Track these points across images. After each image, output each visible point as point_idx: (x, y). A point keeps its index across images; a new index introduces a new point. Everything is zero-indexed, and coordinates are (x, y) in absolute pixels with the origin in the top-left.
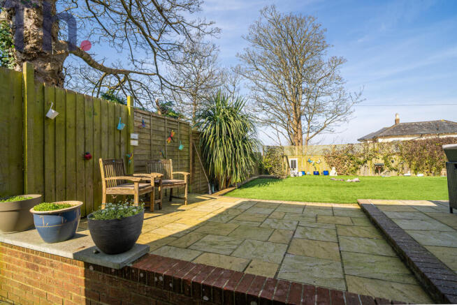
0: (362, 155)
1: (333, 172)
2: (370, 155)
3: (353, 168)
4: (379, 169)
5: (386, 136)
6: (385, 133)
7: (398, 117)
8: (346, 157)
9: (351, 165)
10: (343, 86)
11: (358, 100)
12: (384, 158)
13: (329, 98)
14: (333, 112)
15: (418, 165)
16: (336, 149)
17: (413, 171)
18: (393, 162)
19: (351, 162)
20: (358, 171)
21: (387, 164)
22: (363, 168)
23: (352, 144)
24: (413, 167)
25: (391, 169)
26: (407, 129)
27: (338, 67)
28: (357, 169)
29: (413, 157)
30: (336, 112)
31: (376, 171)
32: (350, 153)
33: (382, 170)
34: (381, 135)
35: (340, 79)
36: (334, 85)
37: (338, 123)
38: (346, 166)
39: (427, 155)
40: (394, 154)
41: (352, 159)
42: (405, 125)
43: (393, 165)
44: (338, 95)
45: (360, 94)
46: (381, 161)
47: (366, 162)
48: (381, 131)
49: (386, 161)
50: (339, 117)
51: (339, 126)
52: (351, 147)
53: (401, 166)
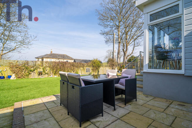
0: (33, 67)
1: (13, 77)
2: (37, 67)
3: (28, 74)
4: (40, 74)
5: (47, 58)
6: (46, 56)
7: (52, 51)
8: (24, 67)
9: (26, 72)
10: (28, 30)
11: (35, 40)
12: (43, 69)
13: (19, 34)
14: (20, 42)
15: (55, 72)
16: (18, 63)
17: (54, 74)
18: (46, 70)
19: (27, 70)
20: (30, 75)
21: (44, 71)
22: (33, 73)
23: (28, 61)
24: (54, 72)
25: (46, 74)
26: (55, 56)
27: (25, 19)
28: (30, 74)
29: (54, 69)
30: (22, 43)
31: (39, 75)
32: (26, 66)
33: (42, 74)
34: (45, 57)
35: (26, 26)
36: (23, 28)
37: (23, 48)
38: (23, 72)
39: (59, 68)
40: (47, 67)
41: (27, 69)
42: (54, 54)
43: (46, 72)
44: (24, 34)
45: (36, 37)
46: (42, 70)
47: (34, 70)
48: (45, 55)
49: (44, 70)
50: (24, 46)
51: (24, 50)
52: (27, 63)
53: (49, 72)
